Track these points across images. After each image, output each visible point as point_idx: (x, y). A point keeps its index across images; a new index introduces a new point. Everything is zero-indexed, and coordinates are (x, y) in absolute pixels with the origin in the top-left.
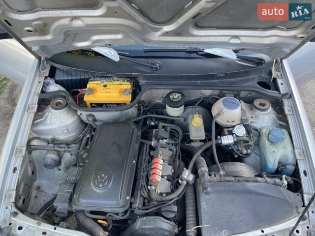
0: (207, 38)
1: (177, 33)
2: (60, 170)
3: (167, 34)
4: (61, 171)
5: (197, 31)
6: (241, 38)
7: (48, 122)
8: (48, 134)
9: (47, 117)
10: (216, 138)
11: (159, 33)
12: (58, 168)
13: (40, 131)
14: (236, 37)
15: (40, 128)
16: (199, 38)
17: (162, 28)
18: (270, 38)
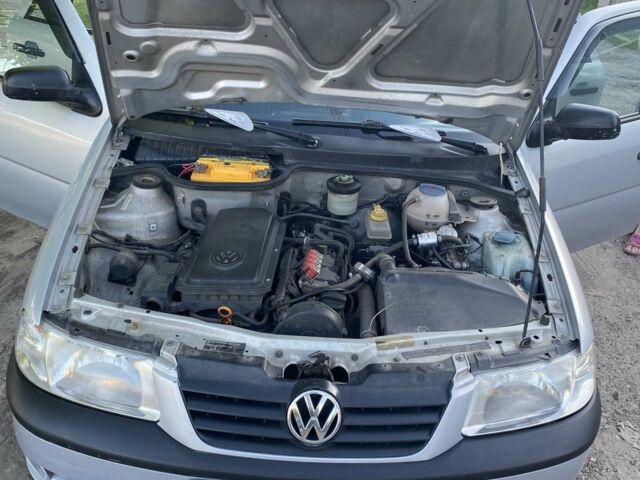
0: (393, 94)
1: (348, 82)
2: (131, 293)
3: (333, 83)
4: (134, 295)
5: (378, 82)
6: (443, 97)
7: (124, 208)
8: (120, 229)
9: (123, 201)
10: (410, 237)
11: (322, 82)
12: (128, 289)
13: (109, 221)
14: (436, 95)
15: (109, 216)
16: (381, 93)
17: (326, 74)
18: (485, 98)
